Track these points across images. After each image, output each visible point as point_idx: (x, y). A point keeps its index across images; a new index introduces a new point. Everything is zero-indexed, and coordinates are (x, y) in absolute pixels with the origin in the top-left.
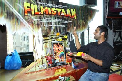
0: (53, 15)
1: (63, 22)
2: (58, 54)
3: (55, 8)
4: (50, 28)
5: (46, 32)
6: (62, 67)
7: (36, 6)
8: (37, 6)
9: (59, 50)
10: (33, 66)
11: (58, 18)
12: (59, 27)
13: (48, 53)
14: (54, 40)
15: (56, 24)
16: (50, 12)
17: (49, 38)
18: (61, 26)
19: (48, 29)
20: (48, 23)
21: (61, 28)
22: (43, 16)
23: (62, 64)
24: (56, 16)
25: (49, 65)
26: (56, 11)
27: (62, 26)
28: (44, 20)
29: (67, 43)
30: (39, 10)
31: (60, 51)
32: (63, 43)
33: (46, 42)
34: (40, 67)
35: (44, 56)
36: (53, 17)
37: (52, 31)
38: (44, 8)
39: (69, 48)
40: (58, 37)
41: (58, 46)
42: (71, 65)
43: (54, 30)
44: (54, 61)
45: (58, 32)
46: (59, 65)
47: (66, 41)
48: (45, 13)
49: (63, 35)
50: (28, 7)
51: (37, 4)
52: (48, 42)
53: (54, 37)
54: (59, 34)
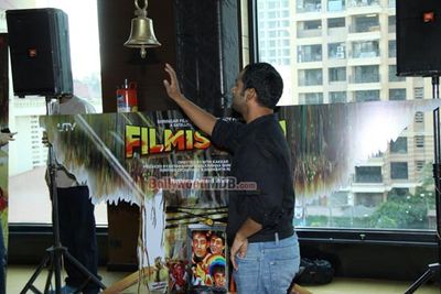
0: (200, 151)
2: (204, 260)
5: (174, 198)
7: (153, 131)
8: (157, 131)
9: (208, 250)
10: (135, 283)
11: (214, 157)
13: (176, 256)
14: (197, 223)
15: (205, 175)
16: (190, 143)
17: (182, 215)
20: (183, 173)
22: (169, 156)
24: (208, 152)
25: (174, 288)
28: (171, 166)
30: (161, 138)
31: (213, 255)
33: (173, 227)
34: (151, 288)
35: (163, 260)
36: (199, 156)
37: (193, 195)
38: (174, 133)
40: (210, 214)
41: (209, 239)
44: (191, 279)
45: (210, 199)
48: (175, 148)
50: (134, 137)
51: (157, 124)
52: (177, 226)
53: (197, 212)
54: (215, 204)
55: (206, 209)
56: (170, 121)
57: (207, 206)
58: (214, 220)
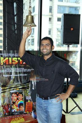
0: (14, 65)
1: (25, 70)
2: (16, 103)
3: (17, 57)
4: (10, 78)
5: (5, 82)
6: (20, 116)
9: (18, 99)
11: (20, 67)
12: (20, 77)
14: (13, 90)
15: (16, 73)
16: (10, 62)
17: (8, 88)
18: (22, 75)
19: (7, 79)
20: (8, 73)
21: (22, 77)
22: (2, 67)
23: (20, 113)
24: (17, 65)
25: (5, 114)
26: (17, 60)
27: (24, 75)
28: (3, 70)
29: (28, 92)
31: (19, 100)
32: (24, 92)
33: (4, 92)
36: (14, 67)
37: (12, 81)
38: (4, 59)
39: (30, 97)
40: (18, 87)
41: (17, 95)
42: (31, 114)
43: (14, 80)
45: (18, 81)
46: (16, 114)
47: (28, 90)
48: (5, 64)
49: (24, 84)
52: (6, 92)
53: (13, 86)
54: (20, 83)
55: (16, 85)
56: (3, 54)
57: (17, 84)
58: (19, 89)
